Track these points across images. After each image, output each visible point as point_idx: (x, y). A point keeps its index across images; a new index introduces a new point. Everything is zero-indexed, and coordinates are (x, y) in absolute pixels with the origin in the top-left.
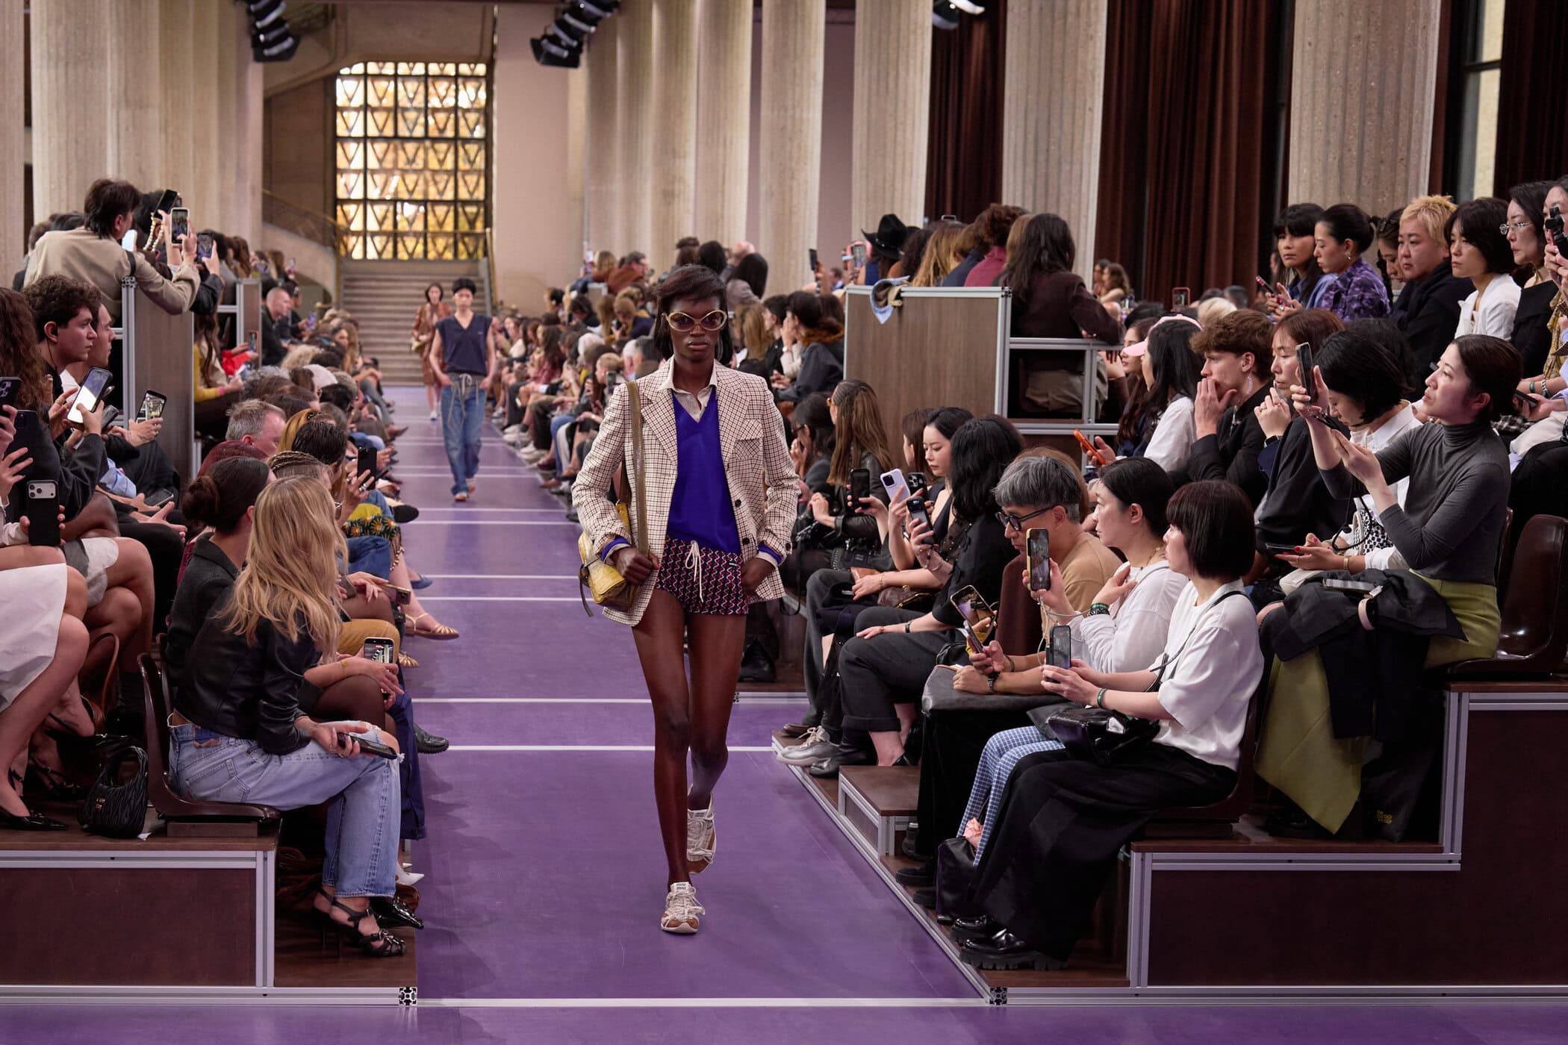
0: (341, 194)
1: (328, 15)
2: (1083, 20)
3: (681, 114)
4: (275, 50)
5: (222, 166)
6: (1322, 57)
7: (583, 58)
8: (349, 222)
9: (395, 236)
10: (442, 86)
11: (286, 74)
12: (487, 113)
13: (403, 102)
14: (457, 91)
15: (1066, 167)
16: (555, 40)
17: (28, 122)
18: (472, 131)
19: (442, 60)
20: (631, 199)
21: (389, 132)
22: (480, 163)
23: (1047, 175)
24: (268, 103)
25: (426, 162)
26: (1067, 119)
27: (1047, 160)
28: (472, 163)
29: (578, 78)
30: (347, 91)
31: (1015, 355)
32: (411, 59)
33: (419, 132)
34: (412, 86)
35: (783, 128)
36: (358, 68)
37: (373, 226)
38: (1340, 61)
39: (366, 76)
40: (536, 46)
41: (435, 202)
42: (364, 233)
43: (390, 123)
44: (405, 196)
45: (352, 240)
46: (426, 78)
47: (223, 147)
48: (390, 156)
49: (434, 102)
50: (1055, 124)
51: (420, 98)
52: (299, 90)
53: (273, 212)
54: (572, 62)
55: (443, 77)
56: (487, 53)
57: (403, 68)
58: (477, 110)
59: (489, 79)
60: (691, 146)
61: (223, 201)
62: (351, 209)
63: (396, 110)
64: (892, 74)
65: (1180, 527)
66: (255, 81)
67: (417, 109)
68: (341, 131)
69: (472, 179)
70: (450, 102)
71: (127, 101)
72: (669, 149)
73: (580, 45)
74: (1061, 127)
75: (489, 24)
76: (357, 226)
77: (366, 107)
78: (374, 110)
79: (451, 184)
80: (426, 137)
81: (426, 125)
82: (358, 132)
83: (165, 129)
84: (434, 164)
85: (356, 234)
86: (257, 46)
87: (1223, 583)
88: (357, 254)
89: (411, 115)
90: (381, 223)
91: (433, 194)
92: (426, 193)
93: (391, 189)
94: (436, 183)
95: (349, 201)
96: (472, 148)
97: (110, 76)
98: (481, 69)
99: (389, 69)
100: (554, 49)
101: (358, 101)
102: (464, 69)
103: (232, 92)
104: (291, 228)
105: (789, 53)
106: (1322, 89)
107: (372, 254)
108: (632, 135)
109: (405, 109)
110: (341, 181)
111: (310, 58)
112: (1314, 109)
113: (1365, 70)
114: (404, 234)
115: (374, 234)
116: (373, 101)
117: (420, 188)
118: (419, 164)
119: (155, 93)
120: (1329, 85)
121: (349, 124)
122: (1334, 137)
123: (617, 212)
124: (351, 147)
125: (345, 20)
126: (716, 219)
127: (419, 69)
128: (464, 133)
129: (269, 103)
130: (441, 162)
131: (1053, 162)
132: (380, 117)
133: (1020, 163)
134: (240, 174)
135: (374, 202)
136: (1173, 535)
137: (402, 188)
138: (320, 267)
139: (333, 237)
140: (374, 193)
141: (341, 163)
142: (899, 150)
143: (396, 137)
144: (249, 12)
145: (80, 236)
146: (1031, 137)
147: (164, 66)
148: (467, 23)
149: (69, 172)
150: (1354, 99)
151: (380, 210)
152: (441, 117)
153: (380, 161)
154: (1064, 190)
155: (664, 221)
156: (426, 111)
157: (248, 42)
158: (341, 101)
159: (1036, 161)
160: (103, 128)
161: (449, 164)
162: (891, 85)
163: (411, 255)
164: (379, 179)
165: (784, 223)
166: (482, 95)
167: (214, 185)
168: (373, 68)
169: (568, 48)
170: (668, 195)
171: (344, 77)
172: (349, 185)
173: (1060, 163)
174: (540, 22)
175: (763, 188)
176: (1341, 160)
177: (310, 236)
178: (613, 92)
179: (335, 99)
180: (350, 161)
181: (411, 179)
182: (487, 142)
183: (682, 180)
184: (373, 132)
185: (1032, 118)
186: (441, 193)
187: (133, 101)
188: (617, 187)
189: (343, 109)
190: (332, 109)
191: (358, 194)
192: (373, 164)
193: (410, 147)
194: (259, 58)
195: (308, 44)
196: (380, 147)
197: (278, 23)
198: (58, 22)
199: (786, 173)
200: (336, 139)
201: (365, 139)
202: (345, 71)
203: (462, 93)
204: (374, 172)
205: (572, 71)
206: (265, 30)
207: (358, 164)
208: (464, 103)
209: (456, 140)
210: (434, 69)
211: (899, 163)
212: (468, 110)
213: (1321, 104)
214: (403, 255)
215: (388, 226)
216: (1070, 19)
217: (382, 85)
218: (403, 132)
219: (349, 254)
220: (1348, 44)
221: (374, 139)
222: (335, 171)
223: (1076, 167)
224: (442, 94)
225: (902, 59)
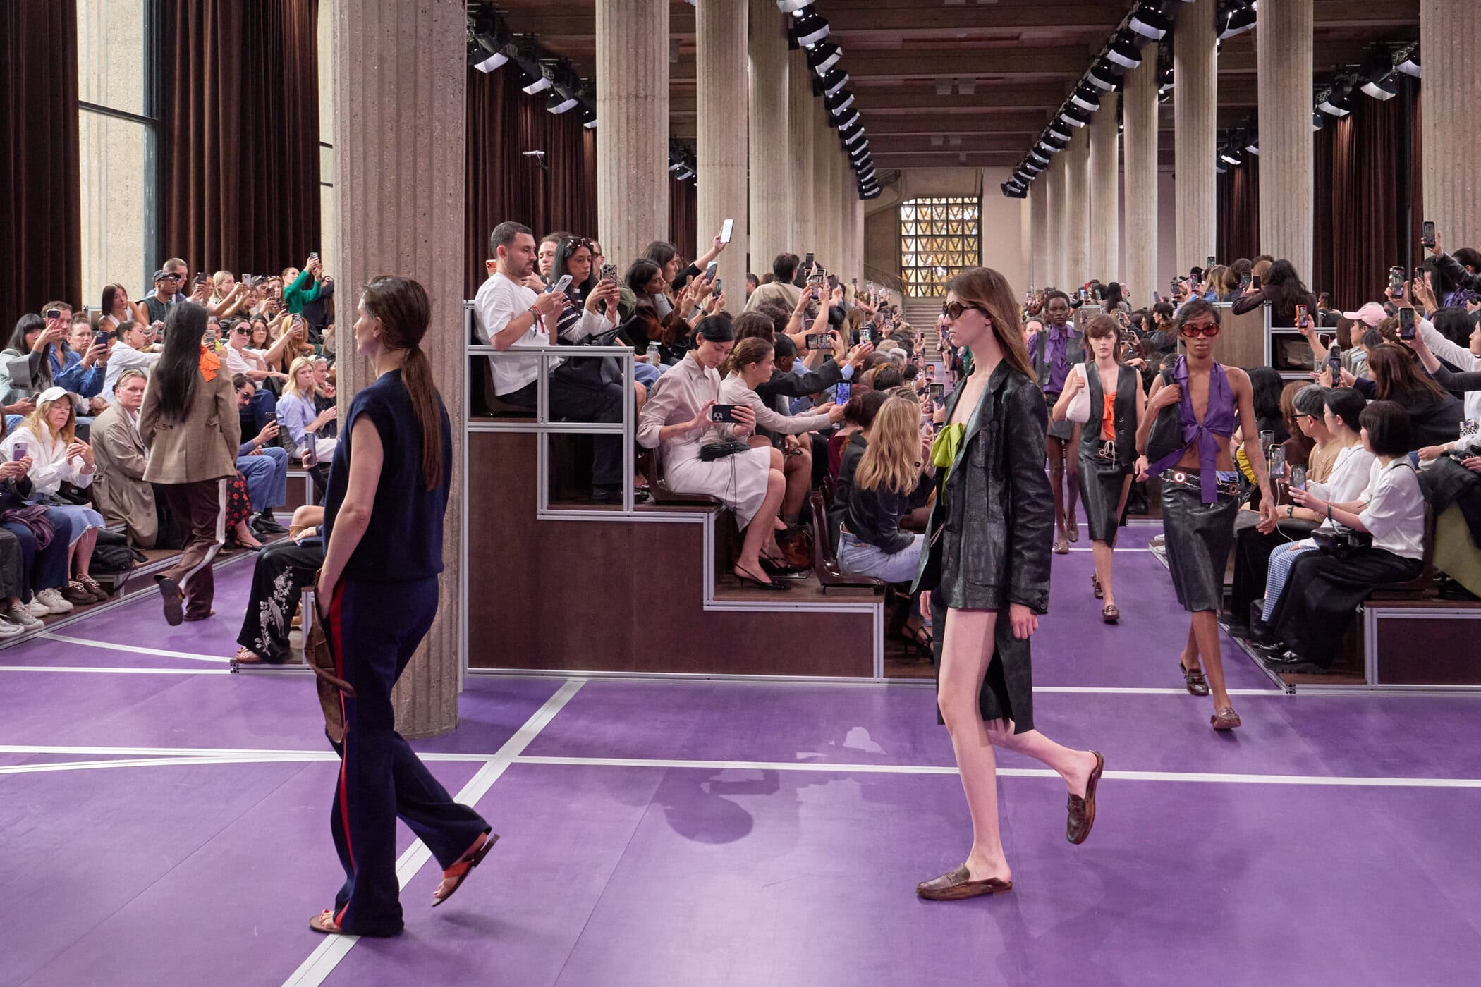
0: (904, 264)
1: (897, 175)
2: (1301, 162)
3: (1081, 219)
4: (870, 193)
5: (844, 251)
6: (1439, 176)
7: (1029, 193)
8: (908, 278)
9: (932, 285)
10: (955, 209)
11: (875, 205)
12: (979, 222)
13: (936, 217)
14: (963, 212)
15: (1295, 239)
16: (1014, 184)
17: (748, 233)
18: (971, 231)
19: (955, 197)
20: (1056, 263)
21: (928, 233)
22: (975, 248)
23: (1285, 244)
24: (866, 220)
25: (947, 247)
26: (1295, 215)
27: (1284, 235)
28: (972, 247)
29: (1026, 203)
30: (906, 213)
31: (1275, 338)
32: (939, 196)
33: (944, 232)
34: (940, 210)
35: (1137, 224)
36: (913, 201)
37: (920, 280)
38: (1449, 177)
39: (916, 205)
40: (1004, 187)
41: (952, 268)
42: (917, 284)
43: (929, 229)
44: (937, 264)
45: (910, 287)
46: (948, 206)
47: (844, 242)
48: (929, 246)
49: (951, 217)
50: (1288, 217)
51: (944, 216)
52: (882, 212)
53: (870, 274)
54: (1023, 195)
55: (955, 204)
56: (978, 192)
57: (935, 201)
58: (973, 221)
59: (979, 204)
60: (1087, 235)
61: (844, 268)
62: (909, 272)
63: (932, 222)
64: (1196, 194)
65: (1365, 427)
66: (860, 208)
67: (942, 221)
68: (904, 233)
69: (971, 256)
70: (959, 217)
71: (797, 219)
72: (1076, 237)
73: (1027, 186)
74: (1291, 218)
75: (980, 177)
76: (912, 280)
77: (917, 221)
78: (920, 222)
79: (961, 259)
80: (948, 235)
81: (947, 230)
82: (912, 233)
83: (816, 233)
84: (951, 248)
85: (912, 284)
86: (862, 192)
87: (1393, 458)
88: (913, 294)
89: (940, 224)
90: (924, 279)
91: (951, 263)
92: (948, 262)
93: (930, 260)
94: (953, 258)
95: (909, 268)
96: (971, 240)
97: (789, 206)
98: (975, 200)
99: (928, 201)
100: (1013, 189)
101: (912, 217)
102: (967, 200)
103: (849, 214)
104: (878, 282)
105: (1139, 185)
106: (1440, 193)
107: (920, 294)
108: (1056, 231)
109: (937, 221)
110: (904, 259)
111: (888, 197)
112: (1436, 202)
113: (1464, 183)
114: (937, 284)
115: (921, 284)
116: (920, 217)
117: (945, 260)
118: (944, 247)
119: (811, 216)
120: (1444, 190)
121: (909, 229)
122: (1448, 217)
123: (1049, 268)
124: (909, 241)
125: (905, 177)
126: (1103, 272)
127: (944, 201)
128: (967, 232)
129: (868, 220)
130: (955, 247)
131: (1288, 235)
132: (924, 226)
133: (1269, 237)
134: (853, 256)
135: (921, 268)
136: (1363, 431)
137: (935, 261)
138: (894, 299)
139: (900, 287)
140: (921, 264)
141: (904, 249)
142: (1201, 234)
143: (932, 236)
144: (857, 174)
145: (773, 285)
146: (1275, 224)
147: (815, 202)
148: (966, 177)
149: (768, 254)
150: (1459, 198)
151: (924, 272)
152: (955, 225)
153: (924, 247)
154: (1294, 251)
155: (1075, 275)
156: (948, 222)
157: (857, 189)
158: (904, 218)
159: (1278, 236)
160: (786, 232)
161: (959, 248)
162: (1196, 200)
163: (940, 294)
164: (924, 256)
165: (1139, 274)
166: (976, 214)
167: (840, 261)
168: (920, 201)
169: (1021, 188)
170: (1076, 261)
171: (904, 206)
172: (909, 260)
173: (1291, 238)
174: (1005, 175)
175: (1127, 256)
176: (1453, 229)
177: (888, 286)
178: (1045, 209)
179: (900, 216)
180: (908, 248)
181: (940, 256)
182: (979, 237)
183: (1083, 253)
184: (920, 233)
185: (1275, 214)
186: (956, 263)
187: (801, 219)
188: (1048, 257)
189: (905, 222)
190: (899, 223)
191: (913, 264)
192: (920, 249)
193: (939, 240)
194: (862, 197)
195: (887, 190)
196: (924, 241)
197: (872, 179)
198: (763, 180)
199: (1140, 247)
200: (901, 236)
201: (917, 237)
202: (906, 203)
203: (966, 212)
204: (920, 253)
205: (1022, 200)
206: (865, 183)
207: (912, 249)
208: (967, 217)
209: (963, 236)
210: (951, 201)
211: (1202, 240)
212: (969, 221)
213: (1440, 201)
214: (936, 294)
215: (928, 280)
216: (1294, 162)
217: (924, 210)
218: (936, 232)
219: (908, 295)
220: (1453, 168)
221: (920, 237)
222: (901, 253)
223: (1301, 238)
224: (955, 214)
225: (1201, 186)
